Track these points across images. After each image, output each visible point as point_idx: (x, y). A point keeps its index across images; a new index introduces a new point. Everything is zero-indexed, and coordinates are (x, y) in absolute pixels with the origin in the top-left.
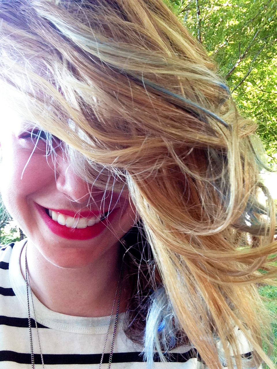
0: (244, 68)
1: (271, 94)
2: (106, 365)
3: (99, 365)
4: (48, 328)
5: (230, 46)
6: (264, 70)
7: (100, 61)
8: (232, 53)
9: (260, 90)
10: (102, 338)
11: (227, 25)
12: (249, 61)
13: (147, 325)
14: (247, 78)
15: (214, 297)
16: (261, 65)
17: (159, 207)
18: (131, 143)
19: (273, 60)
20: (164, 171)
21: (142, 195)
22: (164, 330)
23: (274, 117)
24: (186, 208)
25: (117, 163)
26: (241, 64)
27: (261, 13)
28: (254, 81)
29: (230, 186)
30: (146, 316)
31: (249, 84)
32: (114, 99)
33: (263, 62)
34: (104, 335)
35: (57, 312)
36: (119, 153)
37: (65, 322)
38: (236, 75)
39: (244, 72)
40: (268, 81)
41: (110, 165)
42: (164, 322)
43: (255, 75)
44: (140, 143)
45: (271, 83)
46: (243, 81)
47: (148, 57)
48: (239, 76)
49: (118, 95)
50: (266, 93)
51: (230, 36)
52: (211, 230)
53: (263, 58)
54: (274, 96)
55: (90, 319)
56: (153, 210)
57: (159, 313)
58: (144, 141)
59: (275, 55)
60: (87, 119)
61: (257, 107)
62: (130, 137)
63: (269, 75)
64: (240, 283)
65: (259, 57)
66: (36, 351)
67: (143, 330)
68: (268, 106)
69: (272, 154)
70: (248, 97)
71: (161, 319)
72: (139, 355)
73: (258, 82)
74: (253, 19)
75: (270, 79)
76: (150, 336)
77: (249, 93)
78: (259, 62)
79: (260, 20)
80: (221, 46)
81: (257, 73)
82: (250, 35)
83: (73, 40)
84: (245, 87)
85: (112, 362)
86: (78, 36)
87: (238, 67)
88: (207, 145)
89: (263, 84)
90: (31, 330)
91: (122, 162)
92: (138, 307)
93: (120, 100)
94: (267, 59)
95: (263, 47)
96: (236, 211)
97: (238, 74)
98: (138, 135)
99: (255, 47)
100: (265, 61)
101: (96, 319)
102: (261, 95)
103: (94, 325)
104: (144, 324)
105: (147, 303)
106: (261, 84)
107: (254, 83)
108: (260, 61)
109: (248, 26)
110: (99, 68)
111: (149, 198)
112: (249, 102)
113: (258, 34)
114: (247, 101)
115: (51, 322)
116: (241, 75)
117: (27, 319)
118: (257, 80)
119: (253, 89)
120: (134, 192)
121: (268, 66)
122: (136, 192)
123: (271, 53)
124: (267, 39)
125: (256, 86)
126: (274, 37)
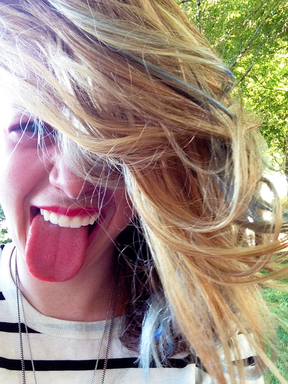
0: (245, 63)
1: (273, 90)
2: (101, 372)
3: (93, 371)
4: (40, 333)
5: (231, 40)
6: (266, 65)
7: (98, 41)
8: (233, 47)
9: (262, 86)
10: (97, 344)
11: (228, 18)
12: (251, 55)
13: (143, 331)
14: (249, 73)
15: (215, 299)
16: (263, 60)
17: (157, 202)
18: (129, 132)
19: (276, 55)
20: (163, 163)
21: (140, 189)
22: (161, 337)
23: (276, 115)
24: (186, 203)
25: (113, 153)
26: (243, 59)
27: (263, 6)
28: (256, 77)
29: (234, 177)
30: (141, 322)
31: (251, 79)
32: (112, 82)
33: (265, 57)
34: (98, 341)
35: (49, 316)
36: (116, 141)
37: (57, 326)
38: (238, 70)
39: (245, 68)
40: (270, 77)
41: (106, 155)
42: (161, 328)
43: (257, 71)
44: (138, 132)
45: (273, 79)
46: (244, 76)
47: (147, 37)
48: (240, 72)
49: (115, 77)
50: (268, 89)
51: (231, 30)
52: (212, 226)
53: (266, 53)
54: (276, 93)
55: (84, 323)
56: (150, 205)
57: (156, 318)
58: (143, 131)
59: (278, 50)
60: (82, 105)
61: (258, 104)
62: (127, 125)
63: (271, 71)
64: (243, 284)
65: (261, 51)
66: (27, 357)
67: (138, 337)
68: (270, 103)
69: (274, 153)
70: (250, 94)
71: (158, 325)
72: (134, 363)
73: (260, 78)
74: (256, 12)
75: (273, 75)
76: (145, 343)
77: (251, 89)
78: (261, 57)
79: (262, 13)
80: (222, 40)
81: (259, 68)
82: (253, 29)
83: (68, 17)
84: (246, 83)
85: (107, 369)
86: (74, 12)
87: (240, 62)
88: (210, 135)
89: (265, 80)
90: (21, 336)
91: (118, 152)
92: (133, 313)
93: (118, 83)
94: (269, 54)
95: (265, 41)
96: (241, 203)
97: (240, 69)
98: (136, 123)
99: (257, 41)
100: (267, 56)
101: (90, 323)
102: (263, 92)
103: (88, 329)
104: (140, 330)
105: (143, 308)
106: (263, 80)
107: (255, 79)
108: (263, 56)
109: (250, 19)
110: (96, 48)
111: (146, 192)
112: (250, 98)
113: (260, 28)
114: (249, 97)
115: (43, 327)
116: (242, 71)
117: (17, 324)
118: (259, 76)
119: (255, 85)
120: (131, 185)
121: (271, 61)
122: (133, 186)
123: (274, 48)
124: (270, 33)
125: (258, 82)
126: (276, 31)
